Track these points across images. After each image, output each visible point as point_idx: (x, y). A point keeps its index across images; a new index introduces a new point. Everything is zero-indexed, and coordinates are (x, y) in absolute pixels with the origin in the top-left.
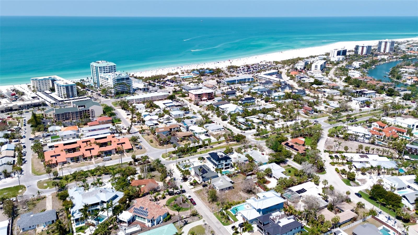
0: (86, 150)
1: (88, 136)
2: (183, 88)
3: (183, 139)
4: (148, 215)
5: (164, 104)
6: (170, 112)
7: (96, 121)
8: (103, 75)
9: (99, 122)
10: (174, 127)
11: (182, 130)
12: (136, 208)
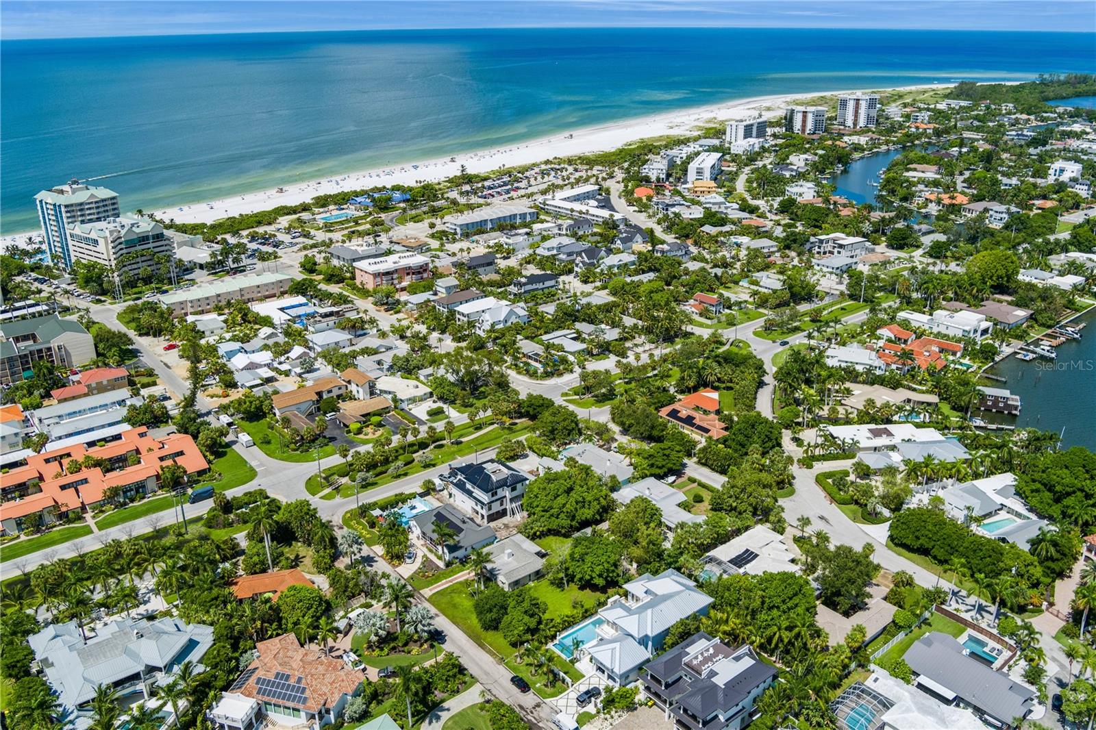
0: (63, 488)
1: (60, 438)
2: (332, 255)
3: (364, 422)
4: (305, 698)
5: (282, 309)
6: (309, 337)
7: (79, 382)
8: (79, 229)
9: (88, 386)
10: (328, 388)
11: (355, 392)
12: (265, 680)
